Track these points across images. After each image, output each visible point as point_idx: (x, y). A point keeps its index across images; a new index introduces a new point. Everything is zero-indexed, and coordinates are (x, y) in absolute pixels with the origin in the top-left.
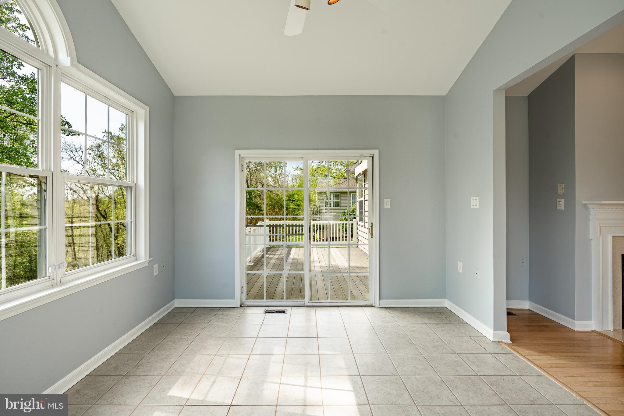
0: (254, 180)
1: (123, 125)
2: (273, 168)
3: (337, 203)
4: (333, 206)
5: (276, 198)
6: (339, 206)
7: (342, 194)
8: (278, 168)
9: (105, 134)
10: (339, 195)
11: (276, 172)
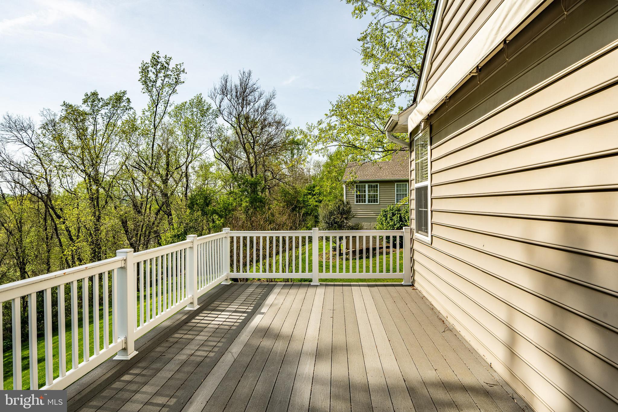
0: (261, 166)
1: (87, 95)
2: (289, 152)
3: (374, 197)
4: (369, 202)
5: (291, 192)
6: (377, 202)
7: (381, 184)
8: (296, 151)
9: (64, 108)
10: (377, 186)
11: (293, 157)
